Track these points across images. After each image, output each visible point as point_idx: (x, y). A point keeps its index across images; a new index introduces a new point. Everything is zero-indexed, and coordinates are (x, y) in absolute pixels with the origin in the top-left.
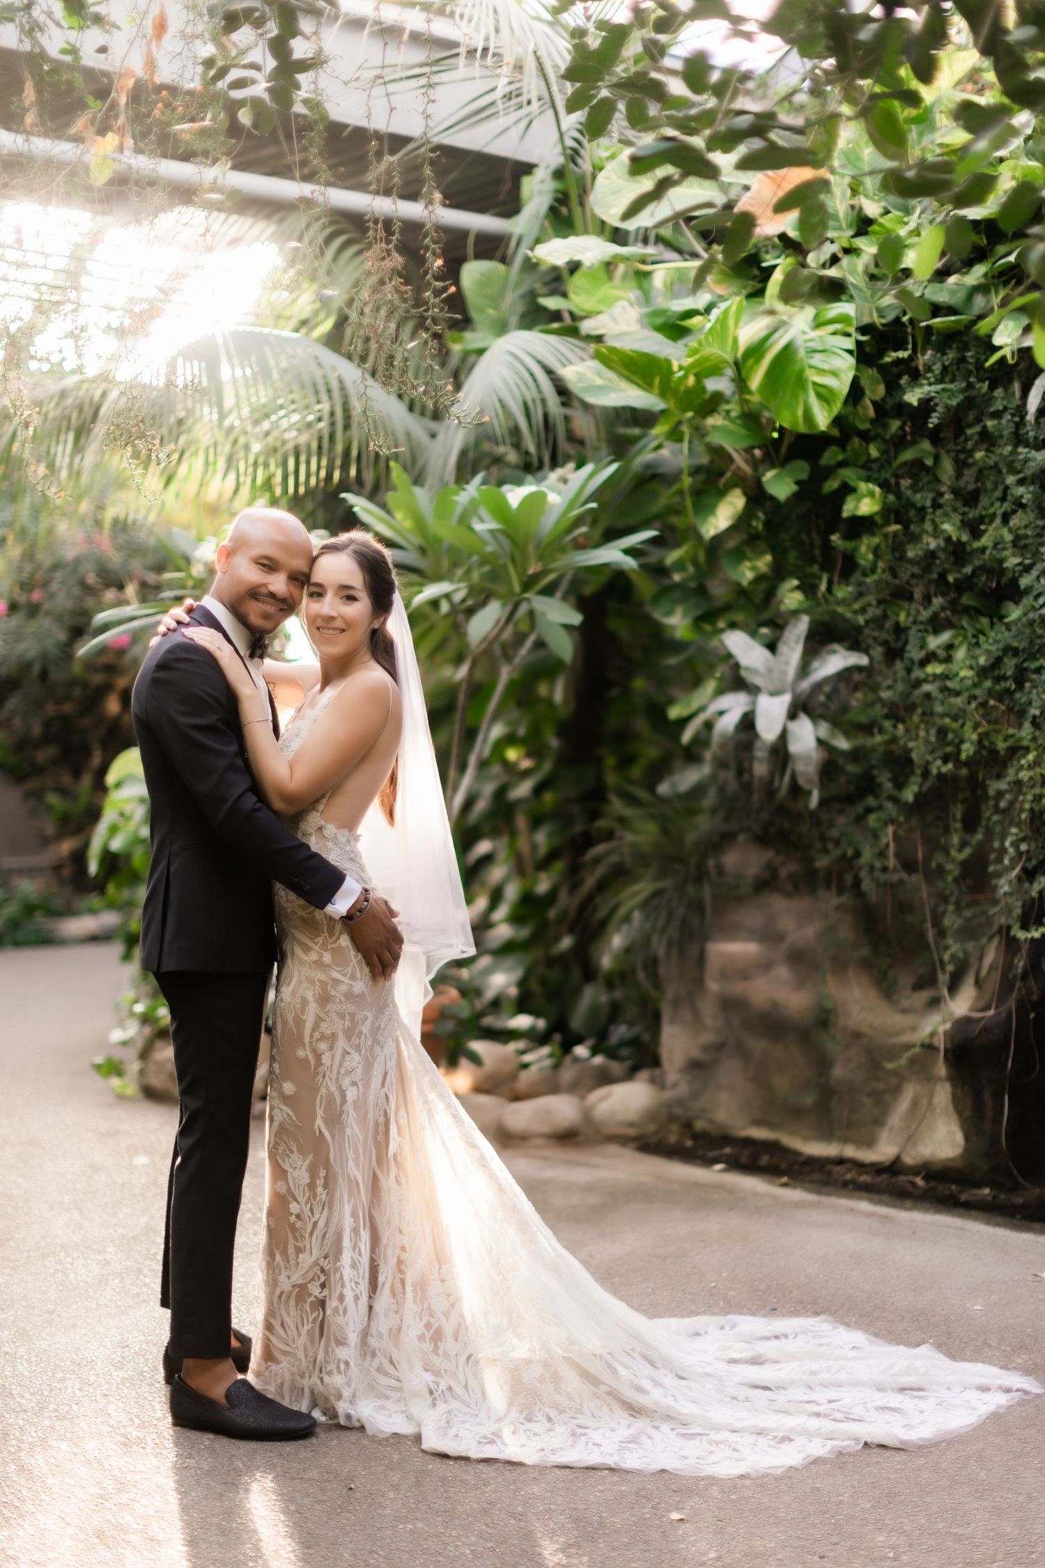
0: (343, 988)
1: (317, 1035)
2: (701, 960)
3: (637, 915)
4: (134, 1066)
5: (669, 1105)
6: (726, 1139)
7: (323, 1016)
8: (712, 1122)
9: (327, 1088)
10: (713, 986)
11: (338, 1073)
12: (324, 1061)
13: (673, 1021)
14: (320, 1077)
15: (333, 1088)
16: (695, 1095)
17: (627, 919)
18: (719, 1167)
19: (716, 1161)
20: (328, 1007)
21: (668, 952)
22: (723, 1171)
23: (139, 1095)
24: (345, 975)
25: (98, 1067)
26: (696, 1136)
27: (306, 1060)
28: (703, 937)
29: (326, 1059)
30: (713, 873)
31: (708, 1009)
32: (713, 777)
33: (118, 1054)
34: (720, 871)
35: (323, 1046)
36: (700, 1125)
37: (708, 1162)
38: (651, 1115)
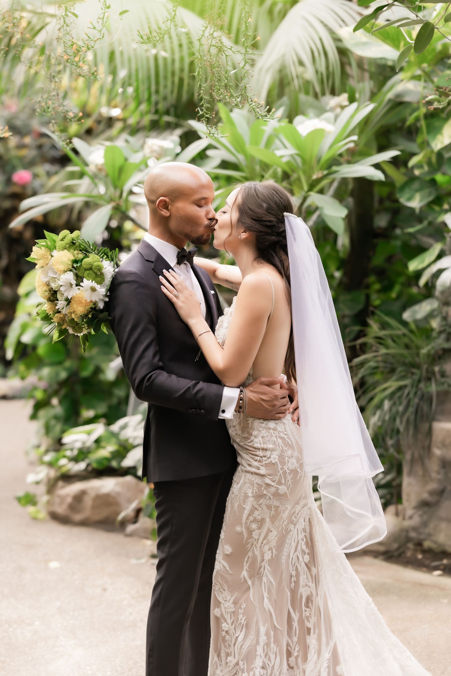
0: (273, 490)
1: (251, 518)
2: (430, 432)
3: (387, 405)
4: (44, 499)
5: (406, 531)
6: (444, 554)
7: (256, 506)
8: (435, 542)
9: (253, 552)
10: (437, 452)
11: (262, 543)
12: (253, 536)
13: (410, 473)
14: (249, 545)
15: (257, 553)
16: (425, 524)
17: (380, 406)
18: (438, 572)
19: (436, 568)
20: (261, 501)
21: (407, 428)
22: (440, 575)
23: (48, 518)
24: (274, 481)
25: (19, 499)
26: (425, 552)
27: (241, 533)
28: (431, 419)
29: (255, 535)
30: (438, 376)
31: (434, 466)
32: (439, 310)
33: (33, 490)
34: (443, 374)
35: (254, 526)
36: (427, 544)
37: (431, 569)
38: (393, 537)
